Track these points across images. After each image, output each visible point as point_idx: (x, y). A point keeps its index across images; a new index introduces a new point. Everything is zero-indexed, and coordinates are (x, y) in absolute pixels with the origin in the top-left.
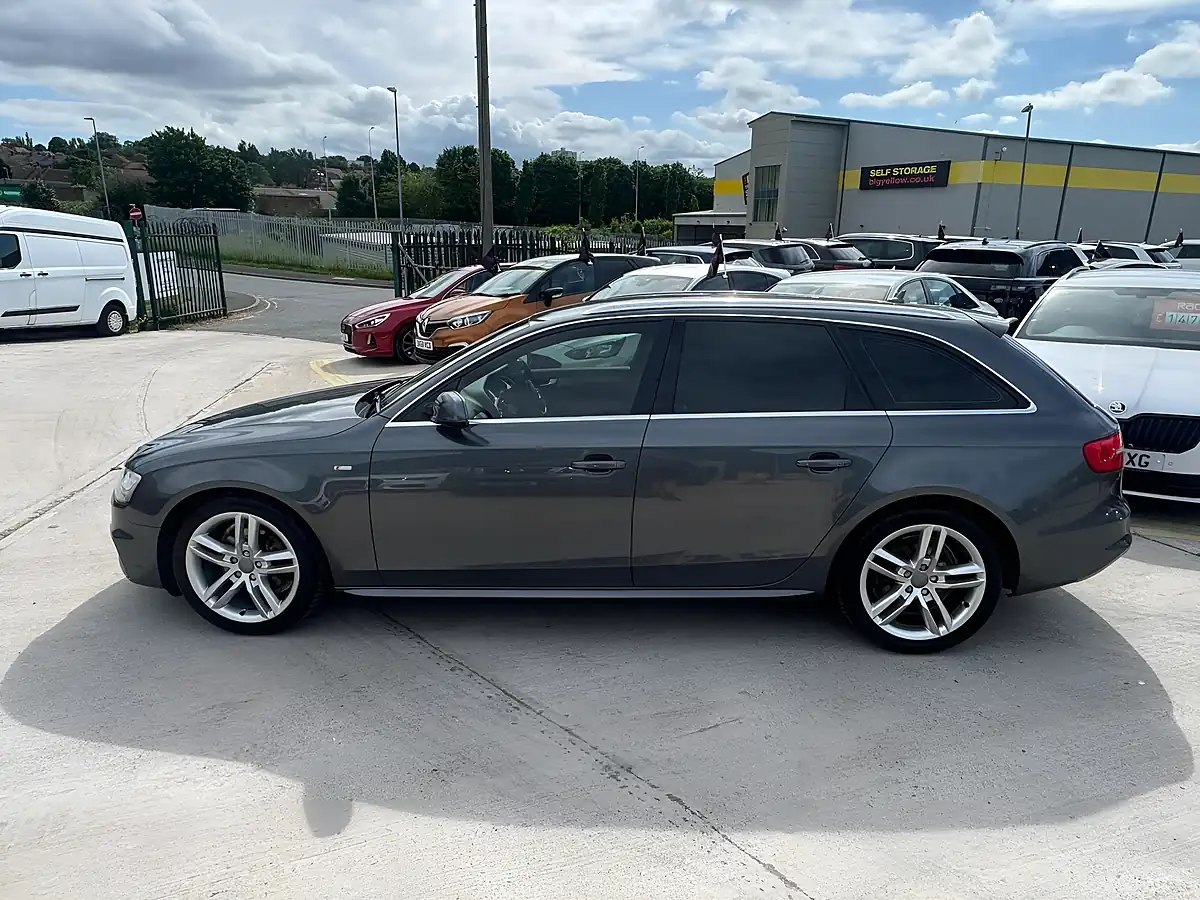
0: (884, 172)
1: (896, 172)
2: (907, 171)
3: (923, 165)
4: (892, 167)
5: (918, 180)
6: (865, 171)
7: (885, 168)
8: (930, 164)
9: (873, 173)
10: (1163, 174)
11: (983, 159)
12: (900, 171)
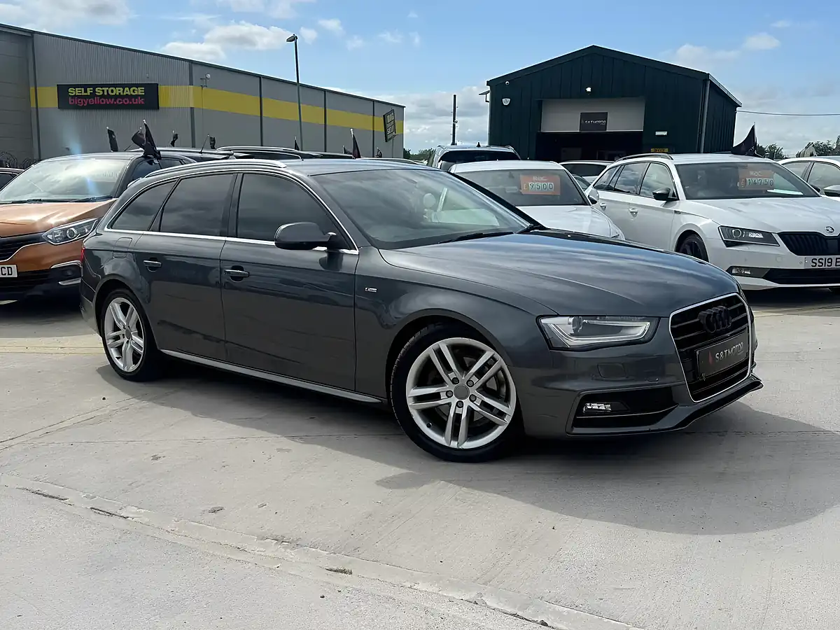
0: (86, 91)
1: (99, 91)
2: (112, 91)
3: (130, 86)
4: (95, 86)
5: (126, 102)
6: (62, 90)
7: (85, 87)
8: (137, 86)
9: (72, 92)
10: (327, 109)
11: (191, 84)
12: (103, 91)
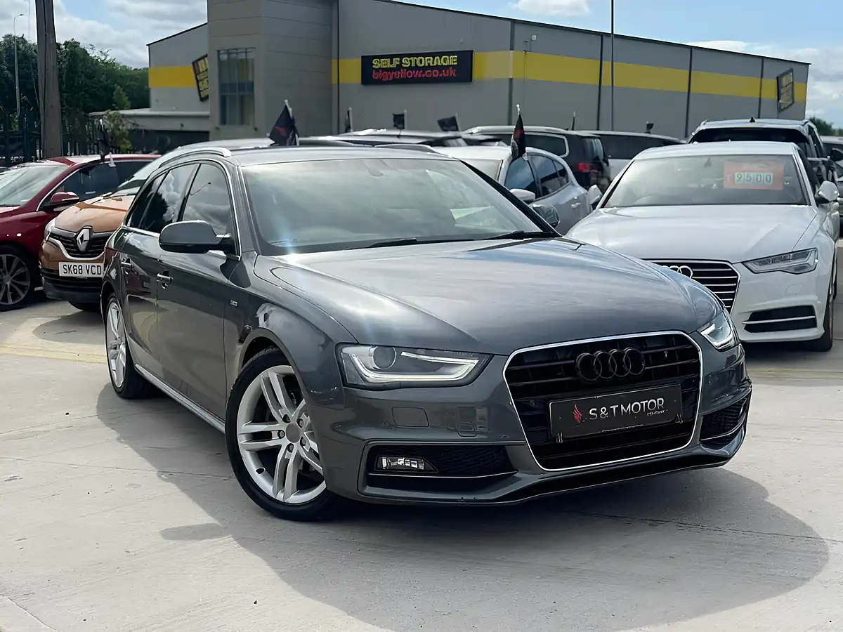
0: (391, 63)
1: (406, 62)
2: (421, 62)
3: (440, 54)
4: (401, 56)
5: (435, 74)
6: (367, 61)
7: (391, 57)
8: (450, 54)
9: (377, 64)
10: (692, 72)
11: (512, 49)
12: (411, 61)
